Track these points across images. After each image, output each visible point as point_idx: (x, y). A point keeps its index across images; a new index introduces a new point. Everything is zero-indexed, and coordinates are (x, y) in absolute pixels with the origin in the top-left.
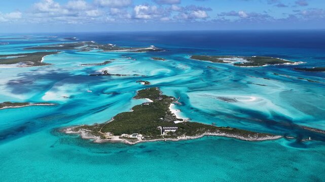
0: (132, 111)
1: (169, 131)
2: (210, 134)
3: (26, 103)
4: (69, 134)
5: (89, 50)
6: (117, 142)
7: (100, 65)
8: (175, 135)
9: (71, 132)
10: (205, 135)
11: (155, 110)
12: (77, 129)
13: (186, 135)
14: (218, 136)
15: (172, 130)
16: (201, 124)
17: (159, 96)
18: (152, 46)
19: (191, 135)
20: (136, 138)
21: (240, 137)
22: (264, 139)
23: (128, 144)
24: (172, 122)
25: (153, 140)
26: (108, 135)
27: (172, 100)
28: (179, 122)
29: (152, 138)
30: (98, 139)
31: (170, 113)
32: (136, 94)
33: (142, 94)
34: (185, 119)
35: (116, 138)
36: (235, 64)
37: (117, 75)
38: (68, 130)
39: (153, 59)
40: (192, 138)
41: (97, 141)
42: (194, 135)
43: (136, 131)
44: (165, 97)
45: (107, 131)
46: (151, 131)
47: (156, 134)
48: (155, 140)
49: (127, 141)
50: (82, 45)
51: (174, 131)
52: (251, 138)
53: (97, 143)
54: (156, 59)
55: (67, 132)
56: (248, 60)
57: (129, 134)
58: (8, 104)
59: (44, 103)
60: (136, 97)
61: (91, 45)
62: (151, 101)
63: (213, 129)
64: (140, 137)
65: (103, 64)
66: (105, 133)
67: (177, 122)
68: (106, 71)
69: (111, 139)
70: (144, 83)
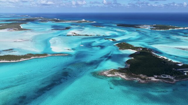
5: (46, 22)
12: (112, 73)
18: (84, 20)
24: (176, 65)
35: (154, 79)
38: (105, 73)
61: (43, 19)
66: (139, 75)
67: (180, 65)
68: (74, 33)
69: (150, 79)
70: (112, 40)
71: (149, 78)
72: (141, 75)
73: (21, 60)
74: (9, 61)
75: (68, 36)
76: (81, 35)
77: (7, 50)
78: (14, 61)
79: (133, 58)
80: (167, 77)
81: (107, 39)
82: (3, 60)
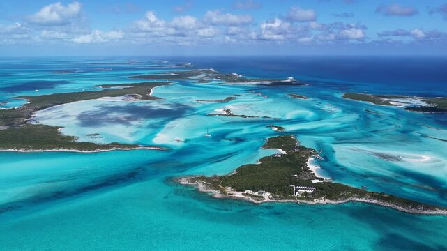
0: (260, 163)
1: (304, 191)
2: (358, 199)
3: (135, 146)
4: (184, 185)
5: (207, 82)
6: (239, 199)
7: (221, 101)
8: (311, 196)
9: (187, 183)
10: (350, 201)
11: (288, 165)
12: (193, 180)
13: (326, 198)
14: (367, 203)
15: (308, 191)
16: (347, 186)
17: (294, 147)
18: (291, 78)
19: (332, 199)
20: (262, 197)
21: (398, 207)
22: (431, 213)
23: (252, 203)
24: (310, 181)
25: (283, 201)
26: (229, 189)
27: (311, 153)
28: (318, 181)
29: (282, 199)
30: (217, 194)
31: (307, 170)
32: (265, 143)
33: (273, 143)
34: (327, 179)
35: (239, 195)
36: (407, 108)
37: (242, 116)
38: (183, 180)
39: (290, 96)
40: (333, 202)
41: (216, 196)
42: (336, 199)
43: (263, 189)
44: (303, 148)
45: (228, 186)
46: (282, 189)
47: (288, 193)
48: (286, 201)
49: (251, 199)
50: (198, 74)
51: (311, 192)
52: (413, 209)
53: (216, 198)
54: (295, 96)
55: (183, 183)
56: (428, 102)
57: (254, 190)
58: (117, 145)
59: (155, 146)
60: (265, 147)
61: (209, 75)
62: (284, 153)
63: (361, 193)
64: (267, 196)
65: (224, 100)
66: (225, 188)
67: (315, 181)
68: (228, 111)
69: (232, 194)
70: (276, 129)
71: (235, 192)
75: (209, 115)
76: (234, 116)
81: (271, 126)
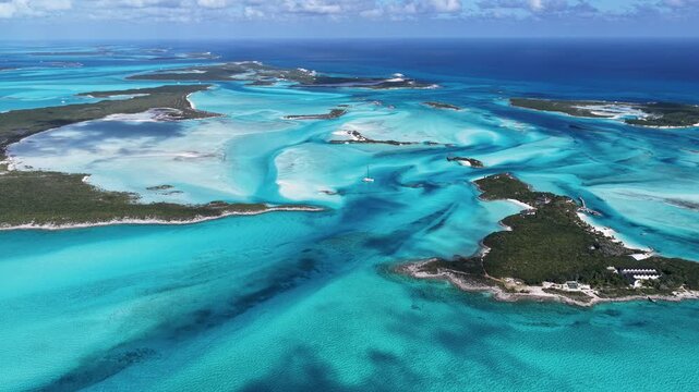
4: (423, 279)
5: (269, 83)
6: (547, 301)
7: (328, 117)
9: (425, 274)
12: (431, 269)
15: (651, 277)
17: (540, 195)
18: (399, 75)
20: (583, 293)
23: (576, 306)
24: (629, 256)
25: (625, 299)
26: (512, 283)
28: (641, 256)
30: (501, 293)
31: (600, 235)
34: (647, 250)
35: (538, 292)
37: (391, 142)
38: (411, 269)
41: (503, 297)
43: (568, 277)
44: (553, 197)
46: (602, 277)
47: (617, 283)
48: (629, 298)
49: (569, 300)
50: (241, 70)
51: (656, 277)
55: (417, 275)
57: (558, 282)
60: (488, 197)
61: (261, 72)
62: (530, 207)
65: (331, 115)
66: (502, 280)
67: (639, 257)
68: (355, 133)
69: (527, 292)
70: (468, 164)
71: (528, 288)
72: (508, 279)
73: (195, 221)
74: (165, 222)
75: (333, 142)
76: (374, 142)
77: (158, 188)
78: (180, 222)
79: (509, 229)
80: (579, 289)
81: (454, 159)
82: (152, 218)
